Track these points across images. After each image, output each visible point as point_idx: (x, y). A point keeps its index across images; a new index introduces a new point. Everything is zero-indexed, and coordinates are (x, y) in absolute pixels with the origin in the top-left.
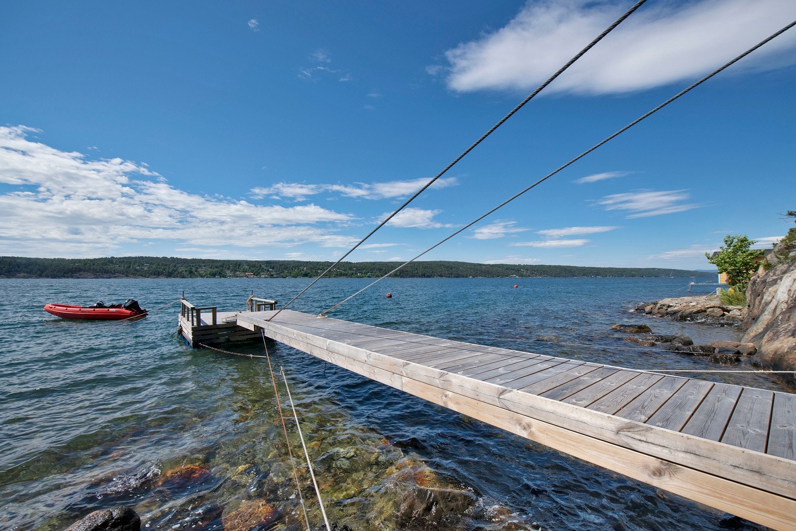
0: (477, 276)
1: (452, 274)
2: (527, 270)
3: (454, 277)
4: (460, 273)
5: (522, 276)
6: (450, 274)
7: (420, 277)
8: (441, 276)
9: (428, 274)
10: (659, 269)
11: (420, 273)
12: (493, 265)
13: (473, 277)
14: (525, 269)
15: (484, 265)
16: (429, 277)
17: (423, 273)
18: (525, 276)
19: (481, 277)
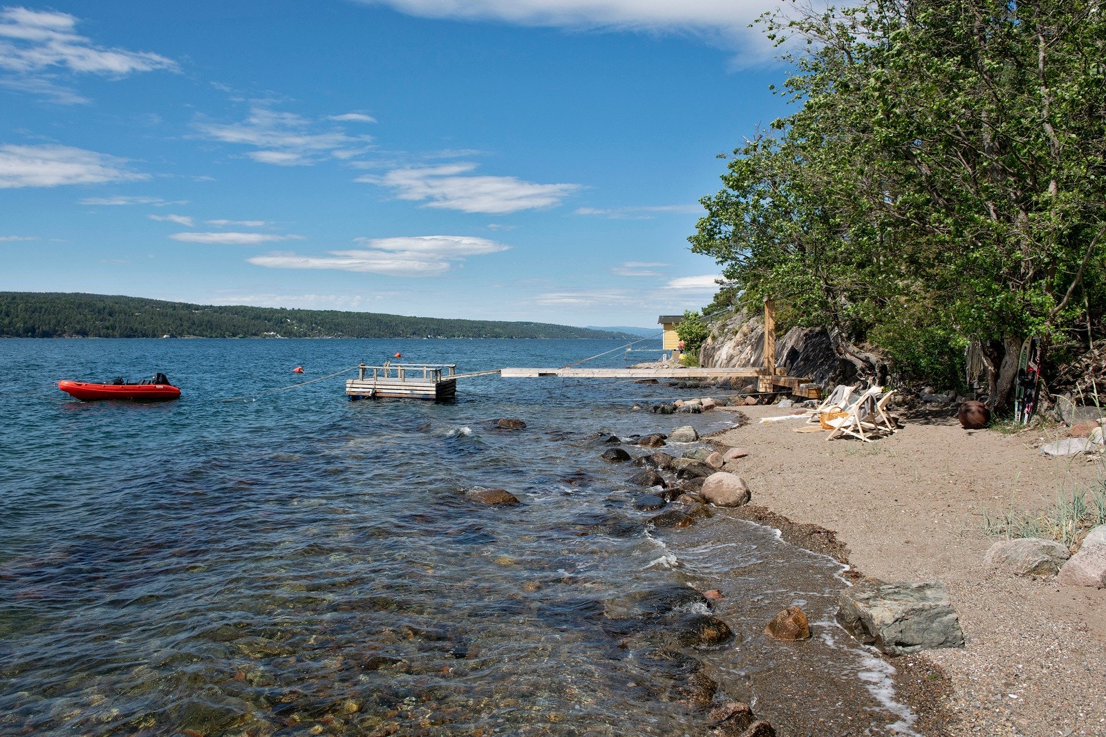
0: (181, 335)
1: (113, 328)
2: (301, 321)
3: (122, 336)
4: (136, 326)
5: (289, 334)
6: (107, 328)
7: (19, 335)
8: (84, 333)
9: (46, 328)
10: (536, 324)
11: (20, 325)
12: (220, 308)
13: (172, 336)
14: (295, 318)
15: (197, 308)
16: (46, 335)
17: (29, 325)
18: (296, 336)
19: (192, 337)
